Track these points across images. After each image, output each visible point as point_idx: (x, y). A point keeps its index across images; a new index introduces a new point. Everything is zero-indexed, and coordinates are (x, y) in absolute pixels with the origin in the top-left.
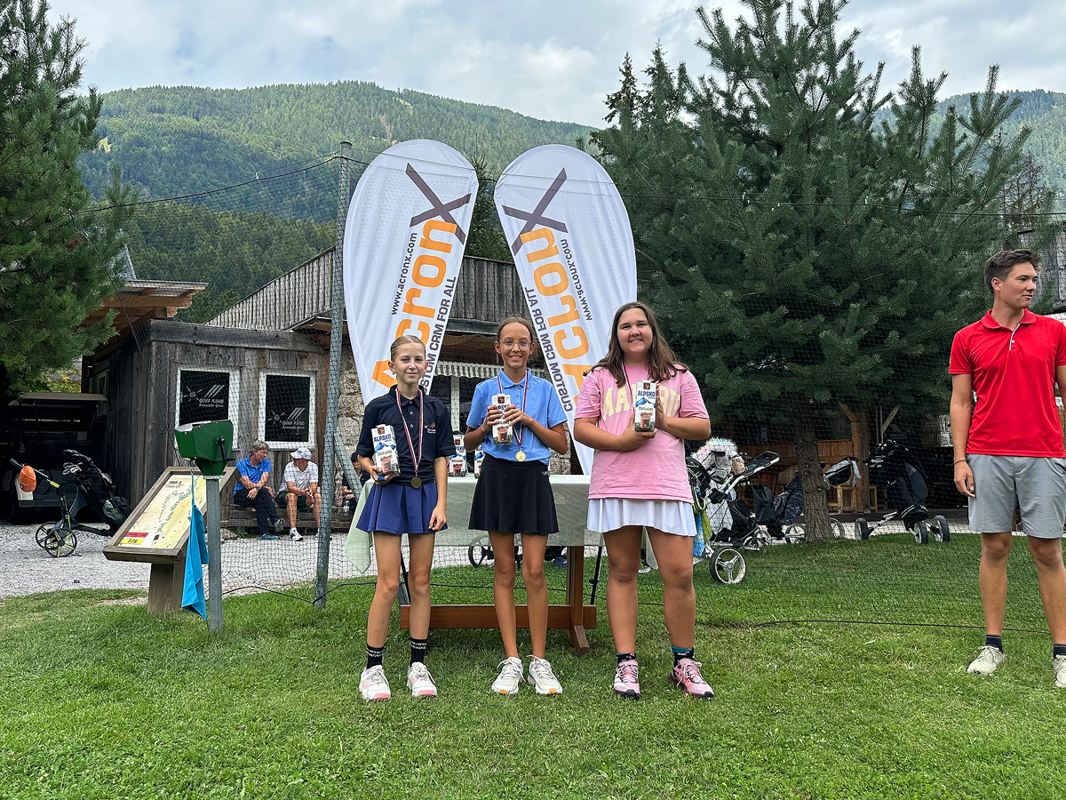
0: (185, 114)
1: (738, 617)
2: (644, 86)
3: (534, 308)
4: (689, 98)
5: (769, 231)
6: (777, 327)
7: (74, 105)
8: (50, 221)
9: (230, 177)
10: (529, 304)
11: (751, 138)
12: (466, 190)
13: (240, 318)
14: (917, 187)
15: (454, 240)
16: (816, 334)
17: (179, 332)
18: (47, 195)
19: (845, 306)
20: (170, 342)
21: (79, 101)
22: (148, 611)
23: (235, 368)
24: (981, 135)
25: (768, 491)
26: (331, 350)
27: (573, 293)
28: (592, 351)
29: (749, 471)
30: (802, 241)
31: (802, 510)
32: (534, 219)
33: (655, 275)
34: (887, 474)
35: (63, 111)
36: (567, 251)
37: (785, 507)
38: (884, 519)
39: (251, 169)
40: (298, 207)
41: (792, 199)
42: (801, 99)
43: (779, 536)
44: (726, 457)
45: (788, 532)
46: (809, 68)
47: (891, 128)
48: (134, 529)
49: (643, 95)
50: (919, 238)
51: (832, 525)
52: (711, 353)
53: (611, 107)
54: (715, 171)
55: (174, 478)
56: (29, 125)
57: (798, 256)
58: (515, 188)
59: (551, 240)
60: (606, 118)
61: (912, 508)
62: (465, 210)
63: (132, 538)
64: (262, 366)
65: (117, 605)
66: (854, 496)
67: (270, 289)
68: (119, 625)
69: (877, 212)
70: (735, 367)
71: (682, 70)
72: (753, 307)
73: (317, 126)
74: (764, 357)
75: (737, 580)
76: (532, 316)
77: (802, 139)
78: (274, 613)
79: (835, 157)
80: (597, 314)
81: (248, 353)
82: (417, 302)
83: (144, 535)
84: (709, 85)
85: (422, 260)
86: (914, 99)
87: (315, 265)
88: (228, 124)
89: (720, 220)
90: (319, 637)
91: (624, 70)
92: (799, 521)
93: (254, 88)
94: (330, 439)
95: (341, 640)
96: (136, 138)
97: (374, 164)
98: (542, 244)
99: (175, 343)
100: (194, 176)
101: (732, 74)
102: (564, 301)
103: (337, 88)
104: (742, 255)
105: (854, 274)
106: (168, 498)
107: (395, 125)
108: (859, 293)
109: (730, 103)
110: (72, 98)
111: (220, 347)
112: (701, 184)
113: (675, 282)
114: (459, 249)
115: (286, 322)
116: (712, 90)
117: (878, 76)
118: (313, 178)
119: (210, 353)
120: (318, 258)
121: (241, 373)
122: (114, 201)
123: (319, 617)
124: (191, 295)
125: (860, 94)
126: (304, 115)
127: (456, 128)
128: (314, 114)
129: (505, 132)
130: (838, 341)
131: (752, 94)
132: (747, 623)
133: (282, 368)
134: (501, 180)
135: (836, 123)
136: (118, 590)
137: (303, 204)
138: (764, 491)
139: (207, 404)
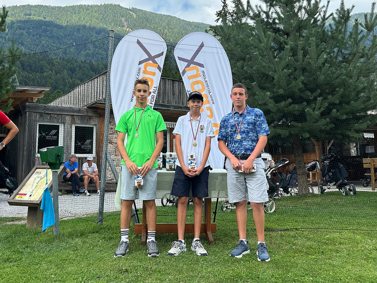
0: (40, 16)
1: (274, 227)
2: (231, 8)
4: (251, 14)
5: (284, 68)
6: (287, 107)
9: (59, 43)
11: (277, 31)
12: (162, 50)
13: (63, 102)
14: (343, 51)
15: (157, 70)
16: (303, 110)
17: (38, 108)
19: (315, 99)
20: (34, 112)
22: (27, 227)
23: (61, 123)
24: (369, 30)
25: (285, 175)
26: (106, 116)
27: (207, 93)
28: (215, 117)
29: (277, 166)
30: (297, 73)
31: (297, 182)
32: (191, 62)
36: (204, 75)
37: (290, 181)
39: (68, 40)
40: (87, 55)
41: (293, 56)
42: (297, 15)
43: (288, 192)
44: (268, 160)
45: (291, 191)
46: (299, 2)
47: (332, 26)
48: (21, 192)
49: (231, 11)
50: (344, 72)
51: (309, 188)
53: (218, 16)
54: (262, 44)
55: (37, 170)
57: (296, 79)
58: (182, 50)
59: (198, 71)
60: (216, 21)
61: (341, 181)
62: (161, 58)
63: (20, 196)
64: (73, 122)
65: (13, 224)
66: (317, 176)
67: (77, 90)
68: (15, 233)
71: (248, 2)
72: (277, 99)
73: (95, 22)
75: (273, 210)
77: (297, 31)
78: (81, 227)
79: (311, 39)
80: (216, 101)
81: (67, 117)
83: (25, 195)
84: (259, 9)
86: (341, 16)
87: (96, 80)
89: (264, 64)
91: (223, 2)
92: (296, 186)
93: (69, 6)
94: (105, 154)
96: (19, 26)
97: (124, 39)
99: (36, 112)
100: (44, 42)
101: (269, 4)
103: (104, 7)
104: (273, 78)
105: (318, 86)
106: (35, 179)
107: (128, 22)
108: (320, 94)
109: (268, 16)
111: (55, 114)
112: (257, 49)
114: (159, 74)
115: (83, 103)
116: (260, 11)
117: (327, 6)
118: (94, 44)
119: (51, 117)
120: (97, 77)
121: (64, 125)
122: (12, 53)
123: (100, 229)
124: (43, 92)
125: (320, 13)
126: (90, 18)
127: (153, 24)
128: (94, 17)
129: (174, 26)
130: (312, 113)
131: (277, 13)
132: (277, 229)
133: (81, 124)
134: (177, 46)
135: (310, 25)
136: (13, 218)
137: (89, 54)
138: (282, 175)
139: (49, 138)
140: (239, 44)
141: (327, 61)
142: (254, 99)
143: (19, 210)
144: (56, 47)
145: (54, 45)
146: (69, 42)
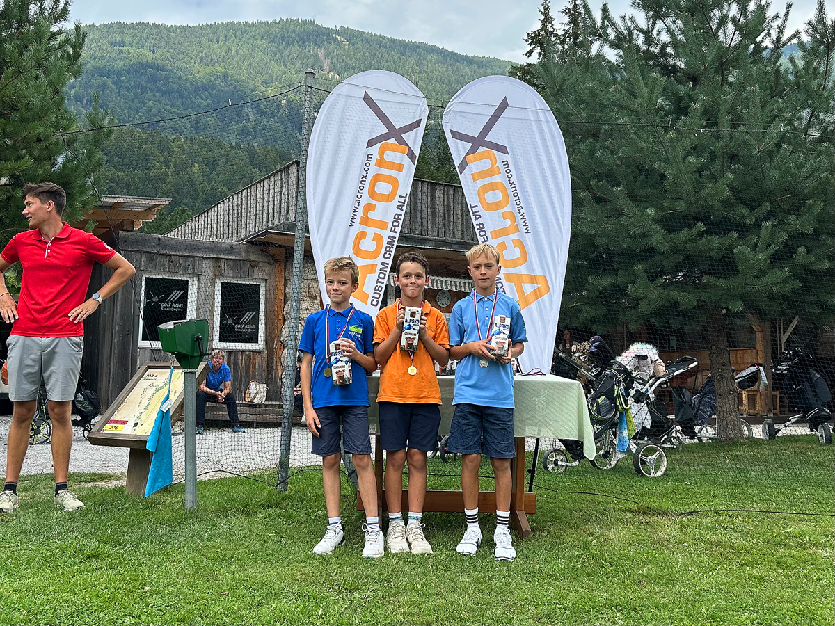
0: (142, 47)
1: (664, 506)
2: (561, 24)
3: (478, 222)
4: (612, 34)
5: (689, 154)
6: (693, 242)
7: (61, 38)
8: (41, 140)
9: (182, 105)
10: (473, 218)
11: (671, 71)
12: (418, 116)
13: (196, 230)
14: (821, 116)
15: (407, 160)
16: (730, 249)
17: (145, 242)
18: (39, 118)
19: (758, 224)
20: (136, 252)
21: (67, 34)
22: (127, 492)
23: (193, 275)
25: (687, 394)
26: (295, 257)
27: (513, 208)
28: (531, 262)
29: (669, 374)
30: (717, 164)
31: (714, 412)
32: (477, 142)
33: (582, 195)
34: (793, 380)
35: (52, 43)
36: (508, 171)
37: (698, 408)
38: (789, 421)
40: (244, 132)
41: (709, 126)
42: (716, 37)
43: (693, 435)
44: (649, 359)
45: (700, 432)
46: (721, 7)
47: (797, 61)
48: (116, 417)
49: (560, 33)
50: (826, 162)
51: (742, 425)
52: (634, 265)
53: (531, 44)
54: (639, 100)
55: (150, 371)
56: (26, 55)
57: (714, 178)
58: (461, 114)
59: (494, 161)
60: (526, 54)
61: (816, 410)
62: (416, 133)
63: (114, 425)
64: (217, 274)
65: (96, 487)
66: (758, 400)
67: (224, 205)
68: (102, 504)
70: (655, 278)
71: (605, 10)
72: (671, 224)
73: (261, 59)
74: (681, 270)
75: (660, 473)
76: (476, 230)
77: (716, 72)
78: (240, 493)
79: (748, 88)
80: (535, 227)
81: (206, 263)
82: (372, 215)
83: (124, 423)
84: (630, 24)
85: (377, 178)
86: (818, 36)
87: (266, 184)
88: (180, 56)
89: (642, 144)
90: (284, 516)
91: (543, 10)
92: (712, 423)
93: (205, 24)
95: (303, 519)
96: (98, 69)
97: (335, 92)
98: (485, 164)
99: (140, 252)
100: (150, 103)
101: (651, 13)
102: (504, 216)
103: (280, 26)
104: (663, 176)
105: (766, 195)
106: (145, 390)
107: (332, 59)
108: (770, 212)
109: (649, 40)
110: (61, 32)
111: (180, 256)
112: (625, 112)
113: (600, 200)
114: (410, 169)
115: (237, 233)
116: (632, 27)
117: (786, 15)
118: (258, 106)
119: (172, 262)
120: (269, 177)
121: (199, 280)
122: (93, 123)
123: (282, 499)
124: (156, 209)
125: (769, 31)
126: (250, 50)
127: (387, 62)
128: (259, 48)
129: (431, 66)
130: (751, 256)
131: (669, 31)
132: (672, 512)
133: (235, 276)
134: (449, 107)
135: (747, 57)
136: (93, 474)
137: (247, 129)
138: (682, 392)
139: (168, 307)
140: (584, 101)
141: (786, 139)
142: (619, 223)
143: (104, 460)
144: (178, 114)
145: (173, 110)
146: (206, 104)
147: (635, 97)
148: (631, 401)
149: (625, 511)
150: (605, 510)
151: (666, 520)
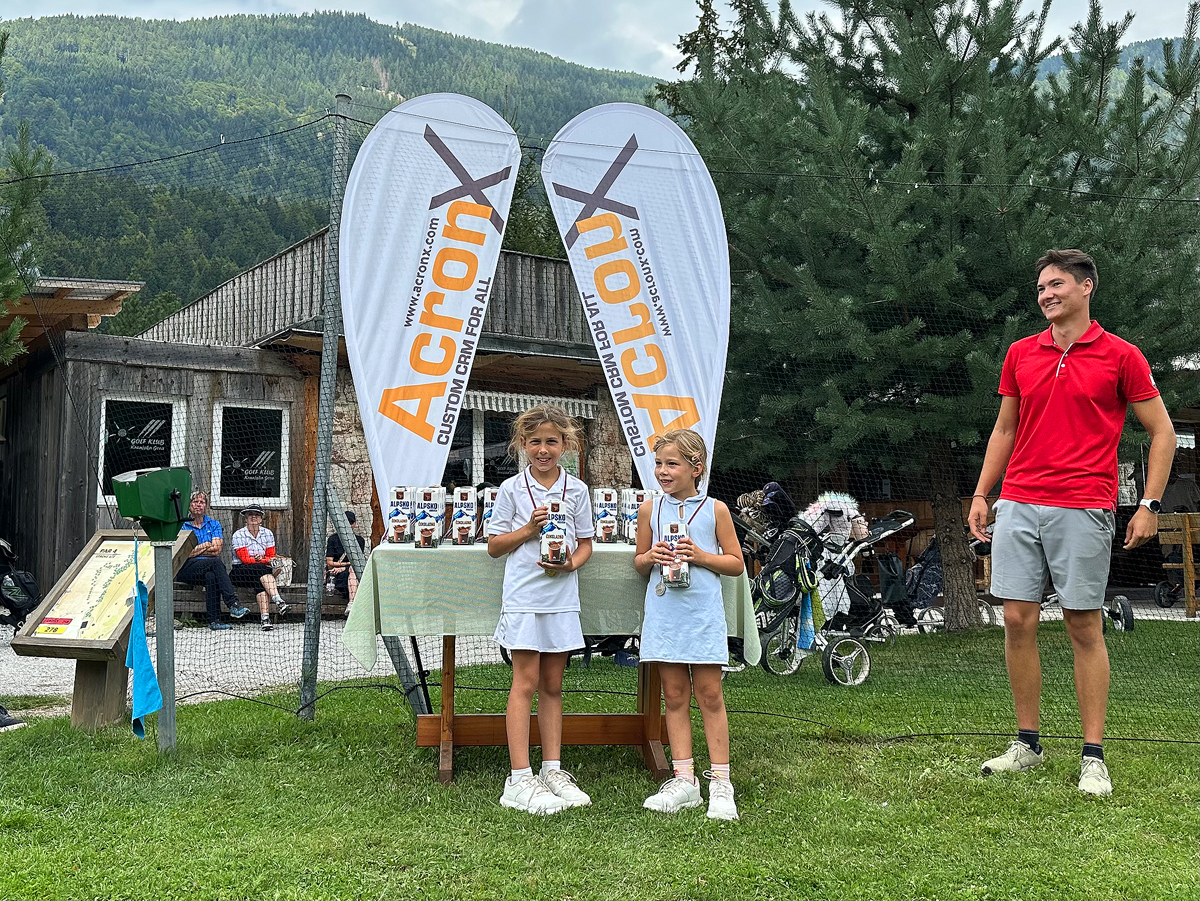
0: (106, 52)
1: (863, 729)
2: (728, 23)
3: (595, 319)
4: (794, 41)
5: (901, 218)
6: (908, 346)
9: (167, 140)
10: (588, 314)
11: (878, 96)
12: (505, 162)
13: (185, 329)
14: (1093, 163)
15: (489, 228)
16: (961, 355)
17: (104, 347)
19: (1000, 320)
20: (91, 362)
22: (72, 725)
23: (179, 396)
24: (1178, 94)
25: (900, 565)
26: (323, 373)
28: (672, 377)
30: (943, 232)
31: (940, 588)
32: (595, 201)
33: (749, 277)
36: (638, 244)
37: (918, 584)
40: (260, 180)
41: (930, 178)
42: (941, 45)
43: (911, 623)
44: (844, 518)
45: (921, 617)
46: (952, 4)
47: (1060, 84)
48: (53, 614)
49: (726, 36)
50: (1098, 229)
51: (980, 609)
52: (824, 380)
53: (684, 52)
54: (830, 139)
55: (106, 545)
57: (938, 252)
58: (570, 160)
59: (617, 229)
60: (678, 67)
62: (504, 188)
63: (51, 626)
64: (217, 393)
67: (227, 292)
68: (33, 744)
69: (1041, 196)
70: (853, 399)
71: (784, 5)
72: (878, 319)
73: (286, 71)
74: (892, 385)
75: (860, 680)
77: (943, 98)
78: (245, 724)
79: (988, 122)
80: (676, 326)
81: (198, 378)
82: (437, 310)
83: (67, 621)
84: (820, 26)
85: (445, 255)
86: (1090, 48)
87: (290, 261)
88: (163, 67)
89: (834, 203)
90: (307, 758)
91: (702, 3)
92: (937, 604)
93: (200, 19)
94: (321, 493)
95: (336, 761)
96: (39, 85)
97: (381, 125)
98: (605, 234)
99: (98, 363)
100: (118, 137)
101: (851, 10)
102: (634, 310)
103: (314, 21)
104: (865, 251)
105: (1011, 277)
106: (99, 572)
107: (393, 71)
108: (1018, 302)
109: (848, 50)
111: (159, 368)
112: (812, 156)
113: (776, 286)
115: (247, 335)
116: (824, 32)
117: (1043, 16)
118: (282, 142)
119: (146, 377)
120: (293, 250)
121: (188, 404)
122: (20, 170)
123: (306, 732)
124: (121, 298)
125: (1019, 38)
126: (269, 57)
127: (474, 77)
128: (282, 54)
129: (541, 83)
130: (991, 365)
131: (877, 38)
132: (874, 737)
133: (243, 398)
134: (551, 149)
135: (987, 77)
136: (26, 697)
137: (266, 177)
138: (893, 564)
139: (141, 445)
140: (753, 141)
142: (803, 318)
143: (44, 674)
144: (160, 153)
145: (153, 147)
146: (202, 138)
147: (826, 135)
148: (819, 575)
149: (806, 737)
150: (778, 736)
151: (865, 750)
